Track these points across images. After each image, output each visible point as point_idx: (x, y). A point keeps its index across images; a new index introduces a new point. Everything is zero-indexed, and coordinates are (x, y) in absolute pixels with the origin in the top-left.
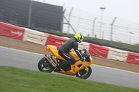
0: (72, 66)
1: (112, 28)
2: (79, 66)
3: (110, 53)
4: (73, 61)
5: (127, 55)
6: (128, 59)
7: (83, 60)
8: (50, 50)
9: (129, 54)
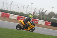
0: (28, 27)
1: (11, 6)
2: (31, 27)
3: (10, 16)
4: (29, 26)
5: (17, 17)
6: (17, 19)
7: (32, 25)
8: (21, 22)
9: (18, 16)
